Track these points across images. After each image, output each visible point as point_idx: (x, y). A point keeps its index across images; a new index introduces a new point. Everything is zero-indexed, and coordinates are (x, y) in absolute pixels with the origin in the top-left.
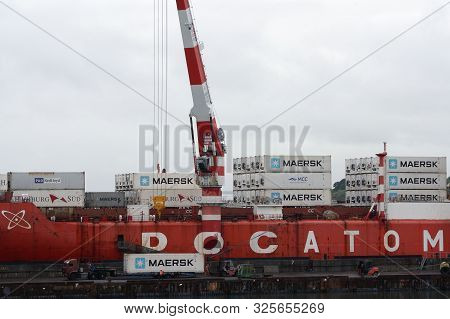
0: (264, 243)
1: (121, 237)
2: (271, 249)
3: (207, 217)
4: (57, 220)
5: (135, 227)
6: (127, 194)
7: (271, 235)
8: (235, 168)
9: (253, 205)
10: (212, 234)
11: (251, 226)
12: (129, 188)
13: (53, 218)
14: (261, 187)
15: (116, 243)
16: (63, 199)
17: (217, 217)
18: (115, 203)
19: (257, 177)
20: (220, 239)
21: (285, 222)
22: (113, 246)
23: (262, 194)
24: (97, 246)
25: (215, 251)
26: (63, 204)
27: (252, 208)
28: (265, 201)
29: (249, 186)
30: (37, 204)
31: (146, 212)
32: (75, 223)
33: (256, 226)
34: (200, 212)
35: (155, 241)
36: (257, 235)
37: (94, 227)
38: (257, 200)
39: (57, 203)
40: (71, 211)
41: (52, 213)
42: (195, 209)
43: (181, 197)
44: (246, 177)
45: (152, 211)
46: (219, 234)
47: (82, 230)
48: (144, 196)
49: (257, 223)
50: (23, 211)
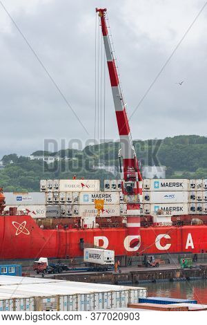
1: (82, 240)
3: (129, 225)
5: (89, 232)
7: (167, 237)
11: (156, 231)
13: (42, 227)
15: (79, 244)
16: (33, 212)
17: (138, 225)
22: (77, 247)
24: (68, 247)
26: (36, 216)
32: (55, 230)
35: (101, 243)
36: (160, 237)
37: (66, 234)
40: (51, 221)
46: (140, 237)
47: (59, 235)
49: (159, 228)
50: (25, 222)
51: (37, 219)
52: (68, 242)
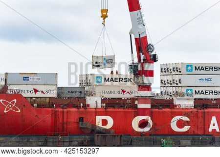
0: (180, 124)
1: (82, 119)
2: (186, 129)
3: (140, 106)
4: (38, 106)
5: (92, 112)
6: (87, 88)
7: (185, 119)
8: (162, 71)
9: (174, 97)
10: (144, 118)
11: (172, 112)
12: (88, 84)
13: (35, 105)
14: (179, 85)
15: (78, 123)
16: (42, 92)
17: (148, 106)
18: (78, 95)
19: (177, 78)
20: (150, 121)
21: (196, 110)
22: (76, 125)
23: (179, 90)
24: (65, 125)
25: (147, 129)
26: (42, 95)
27: (173, 100)
28: (182, 95)
29: (171, 84)
30: (24, 95)
31: (99, 101)
32: (50, 109)
33: (175, 112)
34: (136, 102)
35: (105, 122)
36: (176, 119)
37: (63, 112)
38: (176, 94)
39: (39, 95)
40: (48, 100)
41: (34, 102)
42: (133, 100)
43: (124, 91)
44: (169, 78)
45: (103, 101)
46: (150, 118)
47: (55, 114)
48: (98, 90)
49: (176, 110)
50: (15, 100)
51: (31, 98)
52: (65, 120)
